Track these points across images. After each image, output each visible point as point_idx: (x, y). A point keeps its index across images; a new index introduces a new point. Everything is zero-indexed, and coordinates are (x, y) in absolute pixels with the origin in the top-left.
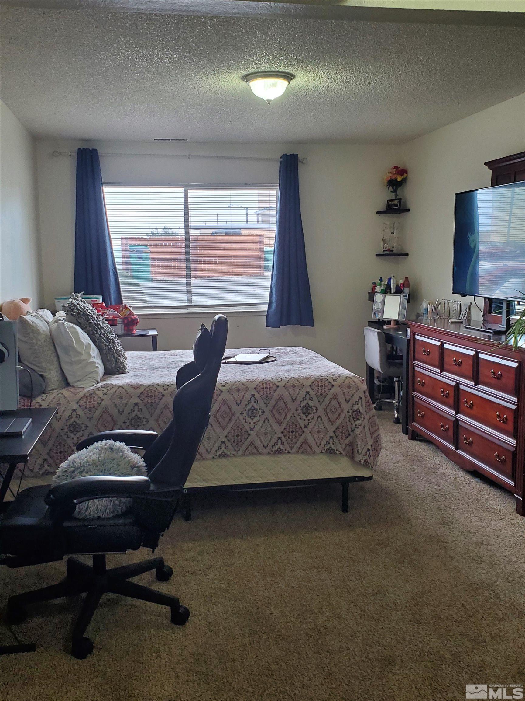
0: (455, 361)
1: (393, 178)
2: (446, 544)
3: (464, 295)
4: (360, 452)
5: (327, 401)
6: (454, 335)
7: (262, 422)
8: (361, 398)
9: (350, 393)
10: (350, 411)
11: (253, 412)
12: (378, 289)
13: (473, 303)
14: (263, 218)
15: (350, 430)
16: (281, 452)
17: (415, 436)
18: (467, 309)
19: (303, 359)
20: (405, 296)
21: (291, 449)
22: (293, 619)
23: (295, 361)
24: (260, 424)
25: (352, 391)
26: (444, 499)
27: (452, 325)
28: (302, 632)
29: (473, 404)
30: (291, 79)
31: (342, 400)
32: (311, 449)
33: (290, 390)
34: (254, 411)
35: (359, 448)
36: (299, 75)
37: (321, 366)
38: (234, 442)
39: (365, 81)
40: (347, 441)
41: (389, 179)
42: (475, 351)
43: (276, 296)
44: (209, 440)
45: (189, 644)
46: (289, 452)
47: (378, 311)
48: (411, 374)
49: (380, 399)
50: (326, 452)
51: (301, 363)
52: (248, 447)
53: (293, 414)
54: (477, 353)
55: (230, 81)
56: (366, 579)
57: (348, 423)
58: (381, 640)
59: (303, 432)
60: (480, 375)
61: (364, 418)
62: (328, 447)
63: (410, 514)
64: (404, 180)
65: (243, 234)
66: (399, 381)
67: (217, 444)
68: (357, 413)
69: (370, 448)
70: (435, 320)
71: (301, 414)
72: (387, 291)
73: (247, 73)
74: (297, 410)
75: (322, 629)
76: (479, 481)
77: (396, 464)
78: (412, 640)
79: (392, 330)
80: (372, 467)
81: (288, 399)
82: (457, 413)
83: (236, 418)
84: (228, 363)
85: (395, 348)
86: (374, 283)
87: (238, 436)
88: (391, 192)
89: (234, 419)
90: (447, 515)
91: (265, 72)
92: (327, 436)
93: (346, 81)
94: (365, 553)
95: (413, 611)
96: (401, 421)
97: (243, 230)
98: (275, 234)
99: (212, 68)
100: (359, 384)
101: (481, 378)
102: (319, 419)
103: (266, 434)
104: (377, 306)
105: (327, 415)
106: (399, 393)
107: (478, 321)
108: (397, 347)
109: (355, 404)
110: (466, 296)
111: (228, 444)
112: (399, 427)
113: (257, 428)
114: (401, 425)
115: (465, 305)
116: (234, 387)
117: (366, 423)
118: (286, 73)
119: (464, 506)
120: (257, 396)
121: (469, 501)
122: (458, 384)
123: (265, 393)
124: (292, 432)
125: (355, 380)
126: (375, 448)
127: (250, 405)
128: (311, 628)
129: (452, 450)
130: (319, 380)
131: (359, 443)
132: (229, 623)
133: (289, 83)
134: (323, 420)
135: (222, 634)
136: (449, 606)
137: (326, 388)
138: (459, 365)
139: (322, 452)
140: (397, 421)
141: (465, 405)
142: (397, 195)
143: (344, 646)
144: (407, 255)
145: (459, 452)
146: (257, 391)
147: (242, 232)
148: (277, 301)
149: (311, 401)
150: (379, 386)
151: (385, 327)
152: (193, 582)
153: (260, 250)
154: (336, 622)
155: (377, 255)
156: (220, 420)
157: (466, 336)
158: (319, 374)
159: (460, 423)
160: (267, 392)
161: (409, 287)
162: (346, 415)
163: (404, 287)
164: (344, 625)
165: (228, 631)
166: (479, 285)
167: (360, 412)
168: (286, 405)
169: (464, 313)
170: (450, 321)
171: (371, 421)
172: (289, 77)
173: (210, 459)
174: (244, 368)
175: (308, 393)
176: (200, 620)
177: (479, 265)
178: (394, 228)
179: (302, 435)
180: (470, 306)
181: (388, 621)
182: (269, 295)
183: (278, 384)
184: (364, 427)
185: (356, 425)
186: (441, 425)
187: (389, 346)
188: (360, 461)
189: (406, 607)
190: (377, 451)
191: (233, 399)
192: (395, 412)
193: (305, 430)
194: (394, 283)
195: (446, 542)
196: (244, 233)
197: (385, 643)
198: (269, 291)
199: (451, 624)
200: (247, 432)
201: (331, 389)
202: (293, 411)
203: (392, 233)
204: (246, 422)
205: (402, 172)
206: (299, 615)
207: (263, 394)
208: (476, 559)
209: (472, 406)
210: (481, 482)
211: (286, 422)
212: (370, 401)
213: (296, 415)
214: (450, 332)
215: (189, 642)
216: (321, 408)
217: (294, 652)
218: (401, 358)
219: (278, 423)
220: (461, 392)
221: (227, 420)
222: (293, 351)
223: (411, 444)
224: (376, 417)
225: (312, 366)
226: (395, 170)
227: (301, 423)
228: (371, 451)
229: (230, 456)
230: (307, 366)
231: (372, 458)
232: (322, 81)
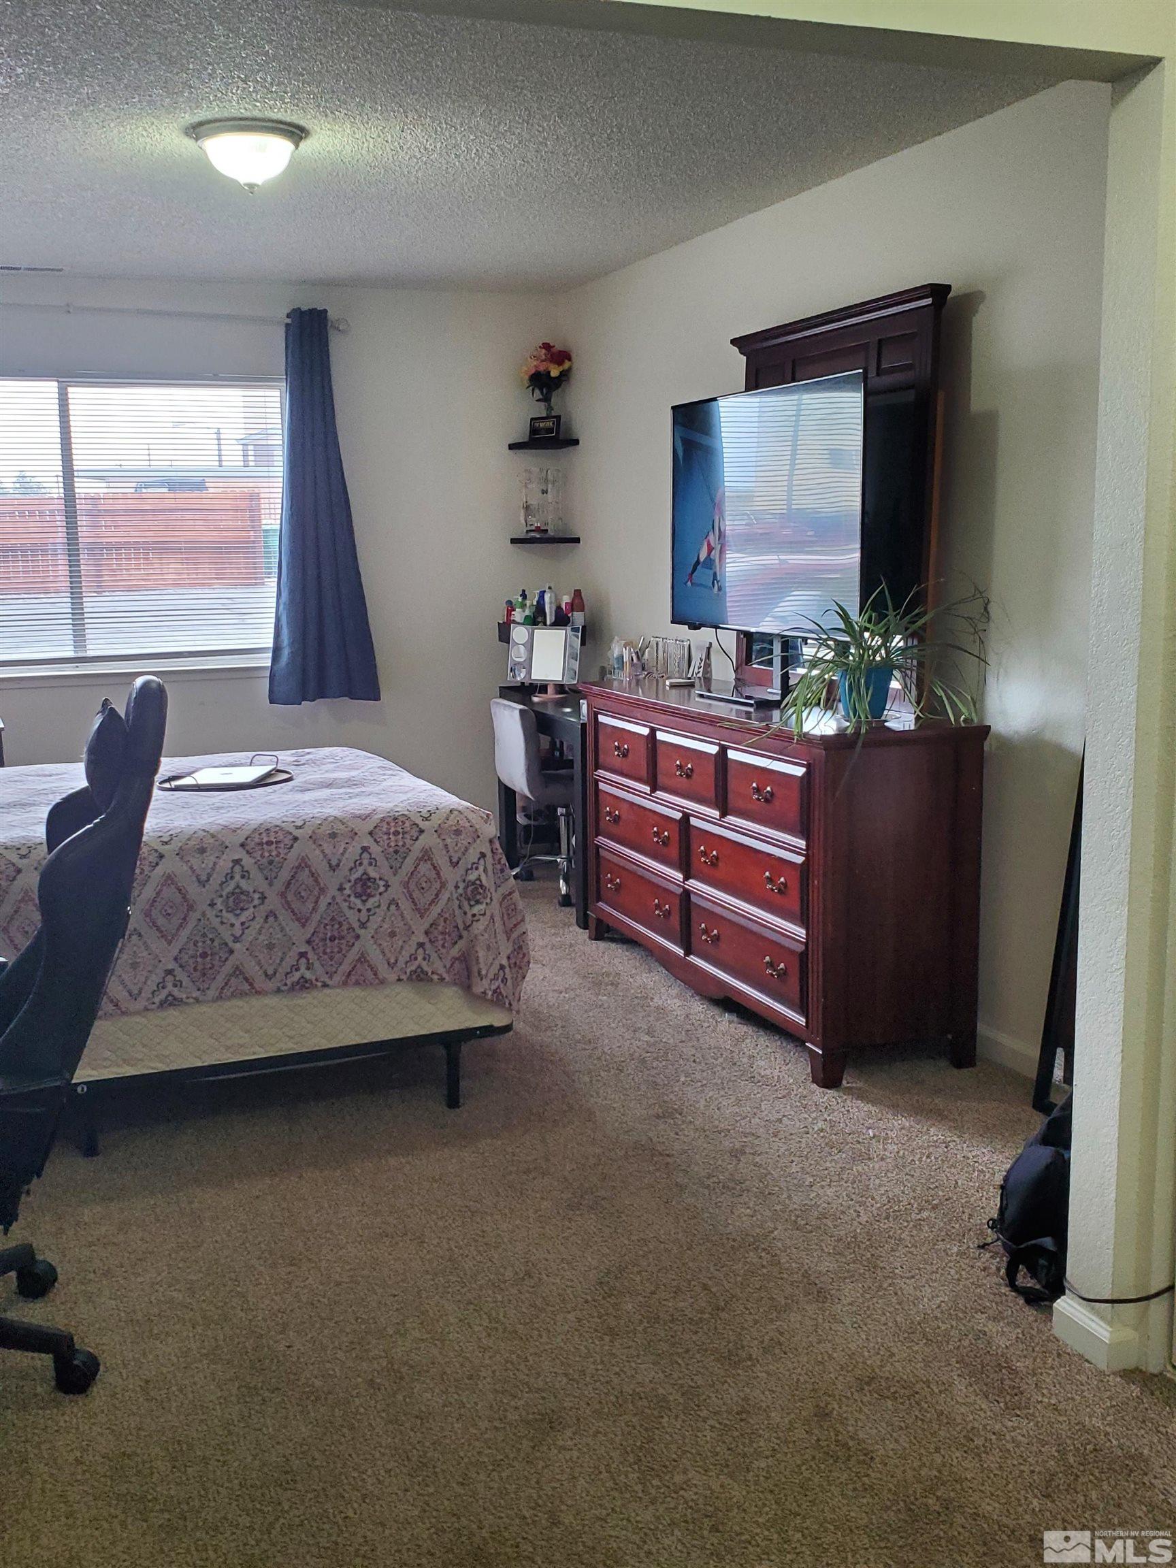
0: (680, 767)
1: (541, 369)
2: (669, 1160)
3: (694, 627)
4: (484, 972)
5: (409, 863)
6: (675, 713)
7: (260, 920)
8: (483, 855)
9: (459, 845)
10: (462, 885)
11: (237, 900)
12: (518, 615)
13: (715, 644)
14: (259, 453)
15: (461, 926)
16: (307, 985)
17: (603, 931)
18: (704, 658)
19: (354, 773)
20: (575, 630)
21: (331, 977)
22: (340, 1354)
23: (335, 779)
24: (256, 925)
25: (464, 840)
26: (664, 1063)
27: (674, 691)
28: (360, 1380)
29: (717, 858)
30: (301, 138)
31: (441, 860)
32: (375, 974)
33: (325, 845)
34: (243, 897)
35: (482, 965)
36: (319, 130)
37: (394, 788)
38: (195, 969)
39: (469, 150)
40: (455, 952)
41: (533, 372)
42: (719, 745)
43: (290, 632)
44: (135, 969)
45: (99, 1434)
46: (325, 985)
47: (519, 663)
48: (592, 796)
49: (530, 856)
50: (410, 979)
51: (350, 783)
52: (229, 980)
53: (334, 898)
54: (724, 750)
55: (158, 136)
56: (500, 1250)
57: (457, 912)
58: (532, 1380)
59: (358, 937)
60: (731, 796)
61: (491, 900)
62: (413, 968)
63: (592, 1100)
64: (565, 376)
65: (211, 490)
66: (568, 815)
67: (154, 977)
68: (477, 888)
69: (505, 962)
70: (638, 682)
71: (352, 899)
72: (536, 619)
73: (196, 119)
74: (341, 889)
75: (404, 1369)
76: (736, 1019)
77: (563, 994)
78: (601, 1372)
79: (549, 705)
80: (510, 1004)
81: (320, 865)
82: (686, 878)
83: (197, 915)
84: (177, 789)
85: (558, 745)
86: (509, 603)
87: (204, 955)
88: (538, 401)
89: (194, 916)
90: (672, 1096)
91: (241, 119)
92: (410, 942)
93: (426, 149)
94: (498, 1194)
95: (602, 1311)
96: (574, 901)
97: (211, 479)
98: (281, 490)
99: (114, 105)
100: (479, 824)
101: (733, 800)
102: (393, 907)
103: (270, 947)
104: (517, 654)
105: (411, 896)
106: (569, 840)
107: (725, 682)
108: (562, 743)
109: (472, 868)
110: (699, 628)
111: (181, 975)
112: (570, 914)
113: (250, 934)
114: (574, 910)
115: (698, 648)
116: (192, 843)
117: (495, 907)
118: (290, 124)
119: (705, 1074)
120: (247, 862)
121: (715, 1062)
122: (686, 817)
123: (267, 854)
124: (332, 939)
125: (471, 816)
126: (515, 963)
127: (232, 884)
128: (379, 1369)
129: (677, 956)
130: (389, 820)
131: (481, 954)
132: (193, 1376)
133: (297, 146)
134: (402, 907)
135: (175, 1404)
136: (675, 1292)
137: (407, 836)
138: (688, 776)
139: (399, 980)
140: (566, 901)
141: (703, 859)
142: (550, 408)
143: (453, 1401)
144: (577, 540)
145: (693, 959)
146: (248, 852)
147: (208, 485)
148: (292, 644)
149: (372, 867)
150: (527, 827)
151: (535, 699)
152: (107, 1293)
153: (253, 527)
154: (435, 1351)
155: (513, 541)
156: (161, 921)
157: (700, 714)
158: (391, 805)
159: (693, 898)
160: (270, 851)
161: (582, 609)
162: (451, 894)
163: (572, 610)
164: (452, 1354)
165: (190, 1396)
166: (728, 604)
167: (481, 886)
168: (316, 881)
169: (697, 664)
170: (668, 683)
171: (505, 903)
172: (296, 133)
173: (138, 1013)
174: (214, 800)
175: (365, 849)
176: (125, 1377)
177: (728, 561)
178: (546, 481)
179: (353, 944)
180: (709, 649)
181: (549, 1338)
182: (272, 630)
183: (297, 833)
184: (492, 917)
185: (474, 915)
186: (656, 905)
187: (545, 741)
188: (484, 993)
189: (587, 1302)
190: (521, 968)
191: (190, 872)
192: (561, 881)
193: (362, 932)
194: (551, 603)
195: (668, 1155)
196: (213, 488)
197: (541, 1383)
198: (273, 620)
199: (681, 1328)
200: (226, 944)
201: (417, 839)
202: (332, 891)
203: (544, 492)
204: (222, 923)
205: (561, 356)
206: (352, 1343)
207: (262, 856)
208: (731, 1185)
209: (715, 863)
210: (740, 1021)
211: (316, 917)
212: (504, 860)
213: (339, 899)
214: (669, 707)
215: (99, 1430)
216: (395, 881)
217: (342, 1426)
218: (570, 764)
219: (298, 920)
220: (693, 833)
221: (176, 921)
222: (332, 756)
223: (594, 948)
224: (516, 895)
225: (376, 789)
226: (544, 351)
227: (352, 917)
228: (507, 970)
229: (186, 1004)
230: (363, 789)
231: (509, 982)
232: (371, 146)
